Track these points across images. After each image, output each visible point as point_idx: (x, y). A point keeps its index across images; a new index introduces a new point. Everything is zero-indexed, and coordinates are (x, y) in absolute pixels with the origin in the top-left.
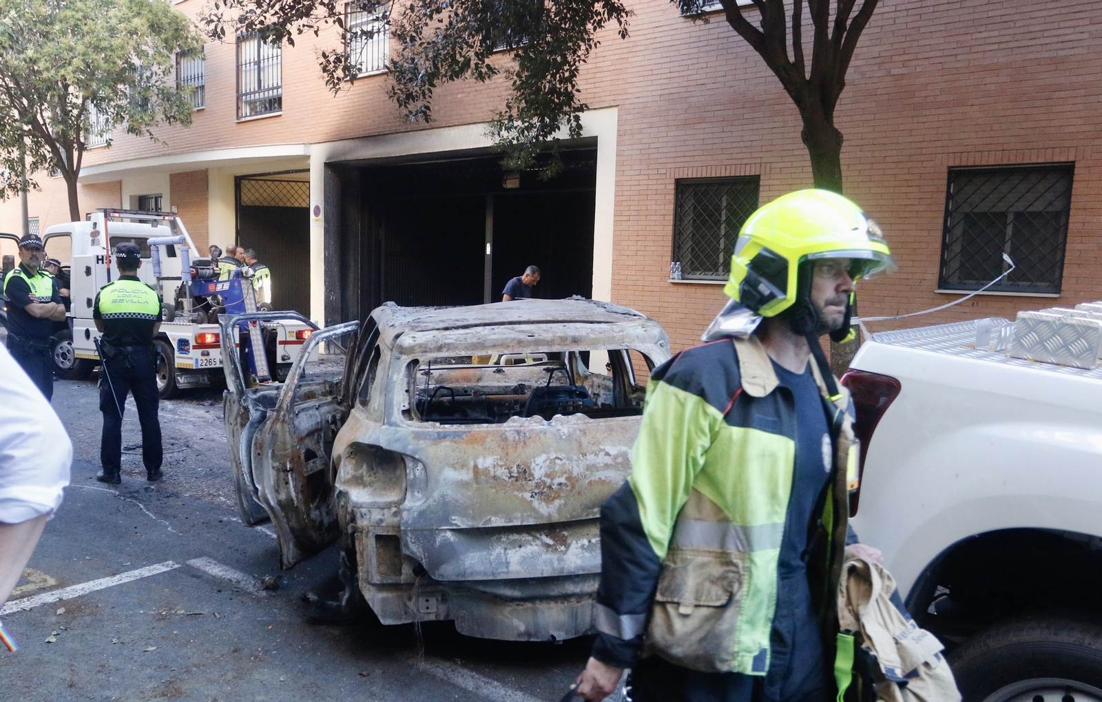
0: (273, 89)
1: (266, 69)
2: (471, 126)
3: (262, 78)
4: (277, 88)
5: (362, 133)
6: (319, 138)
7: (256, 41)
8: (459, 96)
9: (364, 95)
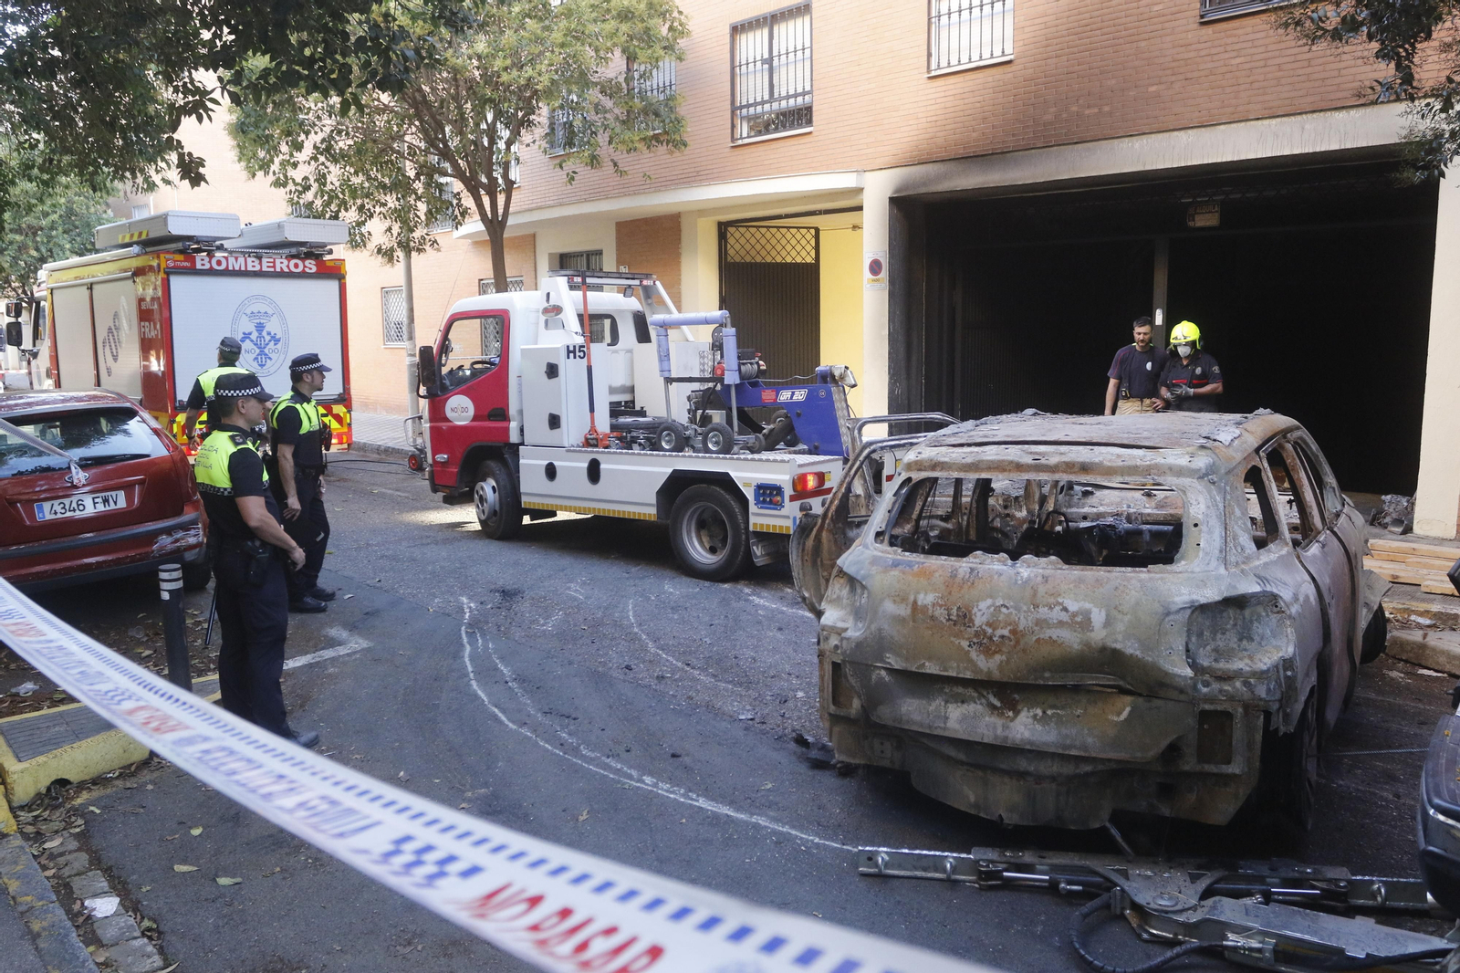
0: (796, 96)
1: (783, 70)
2: (1176, 133)
3: (775, 81)
4: (804, 94)
5: (961, 152)
6: (880, 162)
7: (766, 31)
8: (1152, 89)
9: (964, 96)
